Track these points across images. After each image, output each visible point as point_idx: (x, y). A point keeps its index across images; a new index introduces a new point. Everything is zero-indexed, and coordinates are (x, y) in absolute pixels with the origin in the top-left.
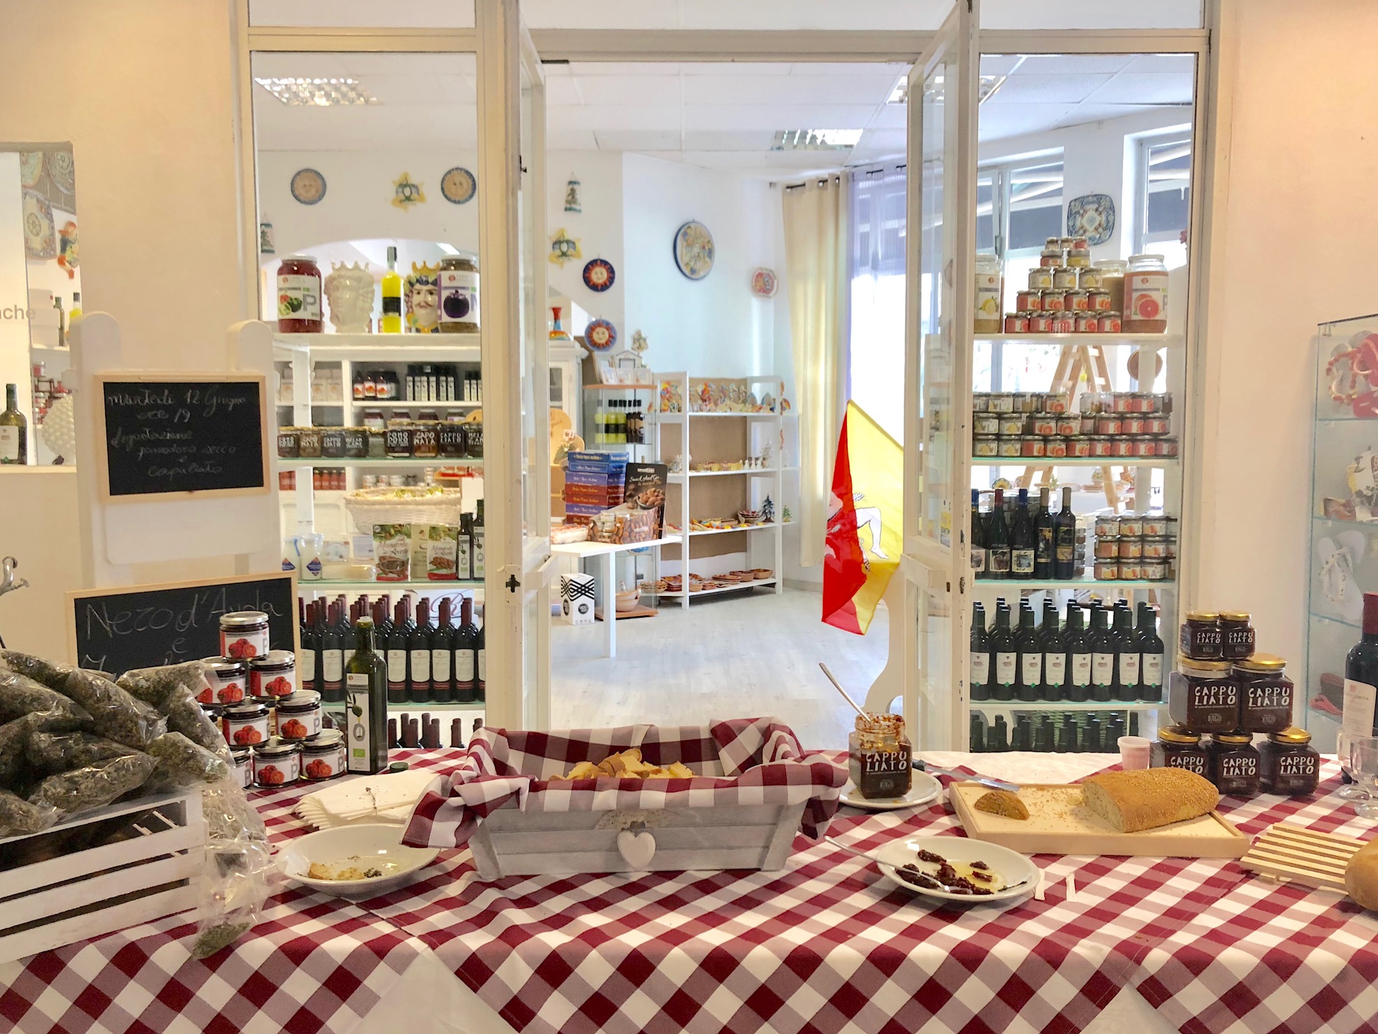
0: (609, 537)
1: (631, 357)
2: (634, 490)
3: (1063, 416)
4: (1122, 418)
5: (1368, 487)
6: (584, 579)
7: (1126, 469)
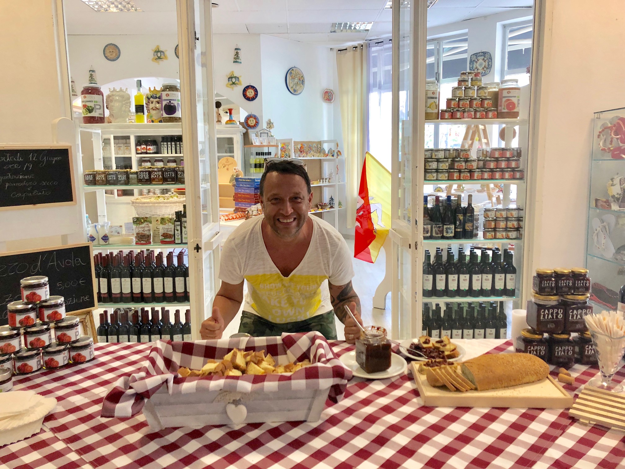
1: (266, 132)
3: (469, 160)
4: (497, 160)
5: (618, 194)
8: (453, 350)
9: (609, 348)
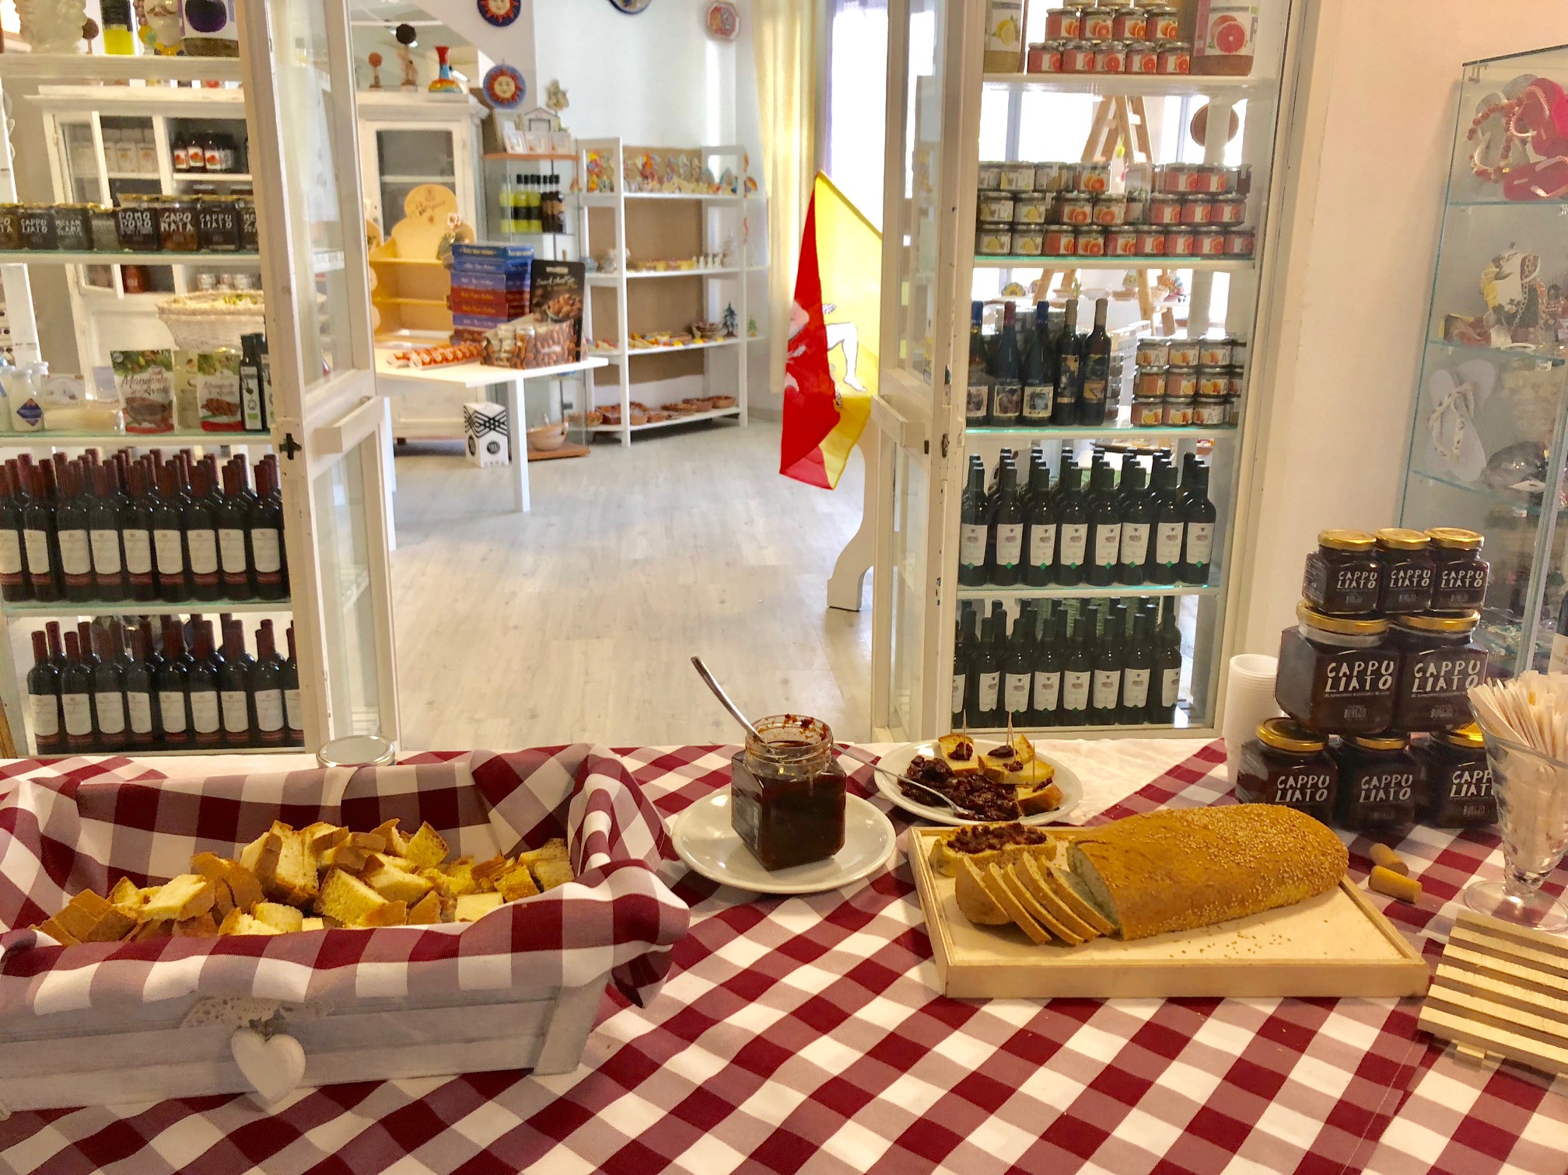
0: (508, 360)
1: (545, 116)
2: (542, 296)
3: (1103, 197)
4: (1182, 200)
5: (1512, 301)
6: (493, 409)
7: (1164, 272)
8: (1042, 786)
9: (1545, 794)
